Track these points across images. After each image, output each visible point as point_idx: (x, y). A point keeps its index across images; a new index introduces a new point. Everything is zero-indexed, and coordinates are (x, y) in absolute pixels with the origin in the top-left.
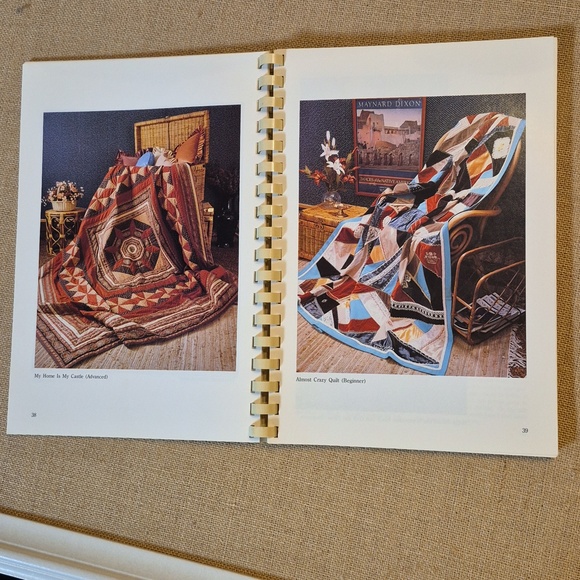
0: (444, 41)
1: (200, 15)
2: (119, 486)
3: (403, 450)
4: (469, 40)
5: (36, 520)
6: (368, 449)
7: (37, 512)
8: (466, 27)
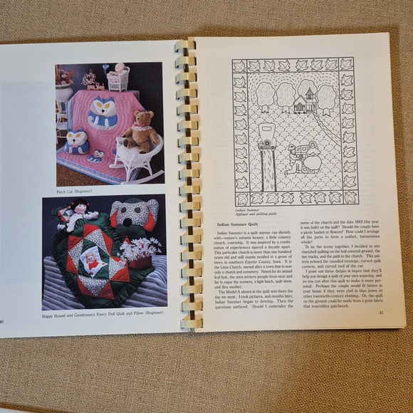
0: (310, 35)
1: (126, 11)
2: (78, 375)
3: (297, 331)
4: (328, 34)
5: (9, 408)
6: (270, 331)
7: (10, 401)
8: (325, 24)
